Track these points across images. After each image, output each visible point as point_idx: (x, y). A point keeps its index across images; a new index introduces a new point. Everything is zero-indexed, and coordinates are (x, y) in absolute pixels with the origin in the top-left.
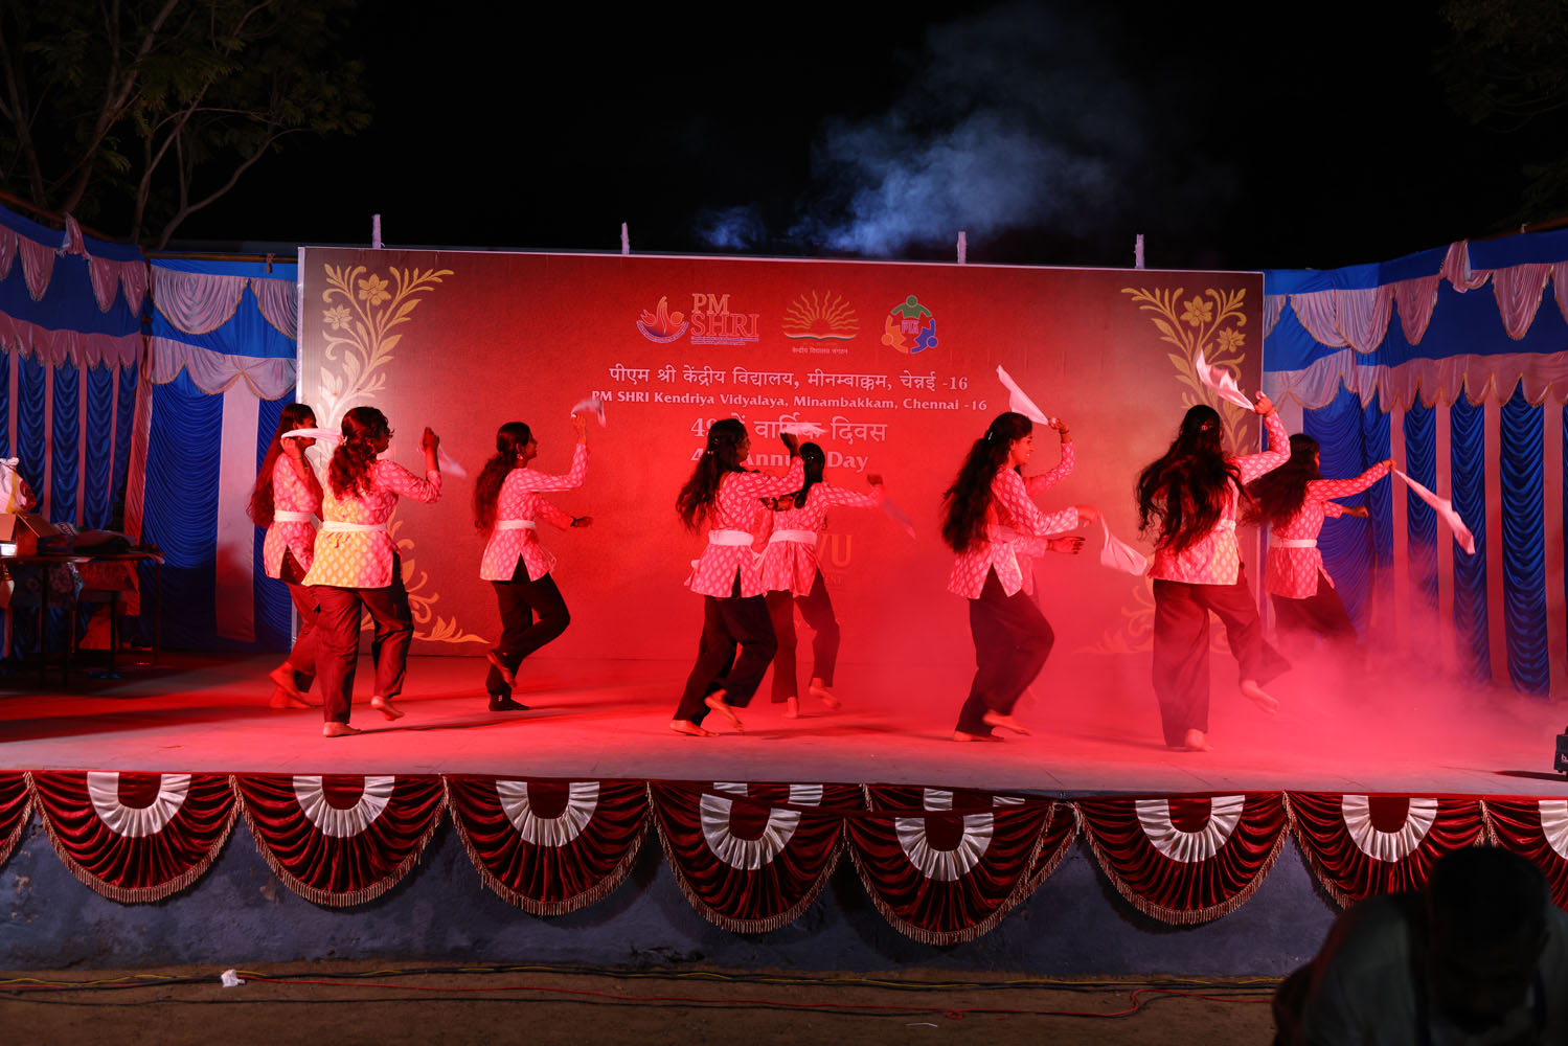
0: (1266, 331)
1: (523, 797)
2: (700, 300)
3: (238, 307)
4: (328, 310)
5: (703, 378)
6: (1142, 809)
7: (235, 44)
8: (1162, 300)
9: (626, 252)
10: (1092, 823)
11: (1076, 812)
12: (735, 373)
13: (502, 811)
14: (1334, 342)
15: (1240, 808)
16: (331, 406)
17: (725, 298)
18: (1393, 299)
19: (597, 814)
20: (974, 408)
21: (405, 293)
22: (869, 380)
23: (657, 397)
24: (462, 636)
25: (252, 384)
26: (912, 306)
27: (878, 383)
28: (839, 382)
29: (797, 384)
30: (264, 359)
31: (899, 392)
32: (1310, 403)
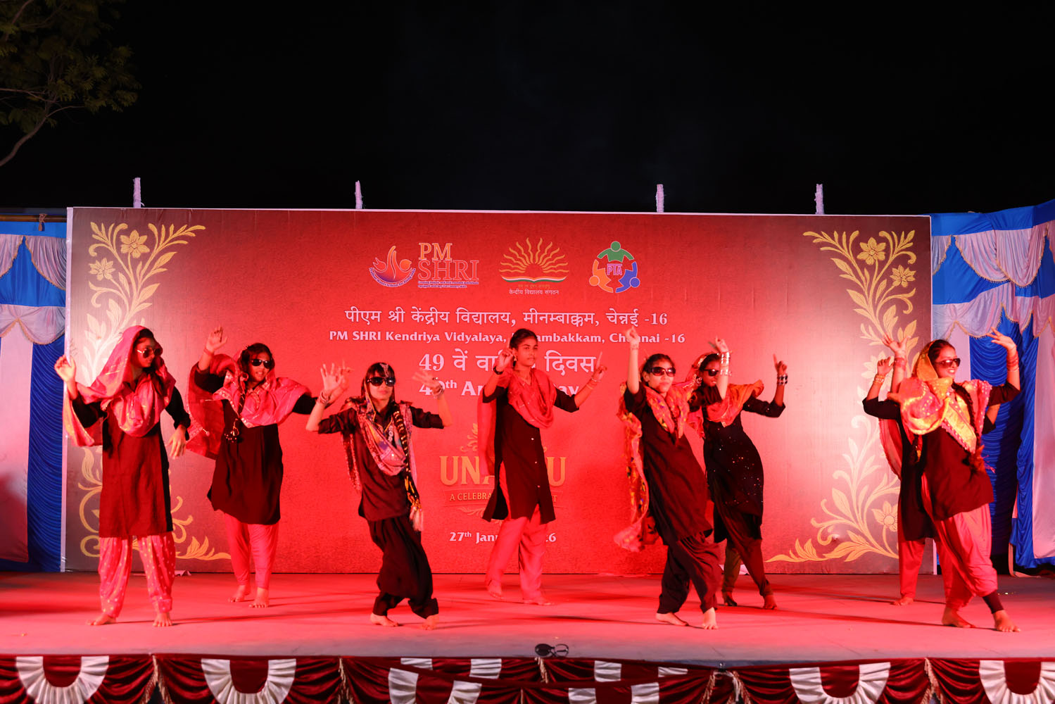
0: (934, 268)
1: (225, 674)
2: (426, 248)
3: (14, 262)
4: (94, 263)
5: (429, 318)
6: (797, 677)
7: (10, 29)
8: (840, 242)
9: (359, 206)
10: (750, 691)
11: (735, 680)
12: (458, 313)
13: (206, 687)
14: (995, 277)
15: (886, 674)
16: (96, 348)
17: (448, 246)
18: (1046, 237)
19: (294, 688)
20: (674, 341)
21: (162, 246)
22: (578, 318)
23: (389, 336)
24: (214, 554)
25: (26, 331)
26: (616, 251)
27: (586, 320)
28: (552, 319)
29: (514, 322)
30: (37, 308)
31: (607, 328)
32: (976, 332)
